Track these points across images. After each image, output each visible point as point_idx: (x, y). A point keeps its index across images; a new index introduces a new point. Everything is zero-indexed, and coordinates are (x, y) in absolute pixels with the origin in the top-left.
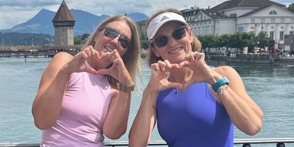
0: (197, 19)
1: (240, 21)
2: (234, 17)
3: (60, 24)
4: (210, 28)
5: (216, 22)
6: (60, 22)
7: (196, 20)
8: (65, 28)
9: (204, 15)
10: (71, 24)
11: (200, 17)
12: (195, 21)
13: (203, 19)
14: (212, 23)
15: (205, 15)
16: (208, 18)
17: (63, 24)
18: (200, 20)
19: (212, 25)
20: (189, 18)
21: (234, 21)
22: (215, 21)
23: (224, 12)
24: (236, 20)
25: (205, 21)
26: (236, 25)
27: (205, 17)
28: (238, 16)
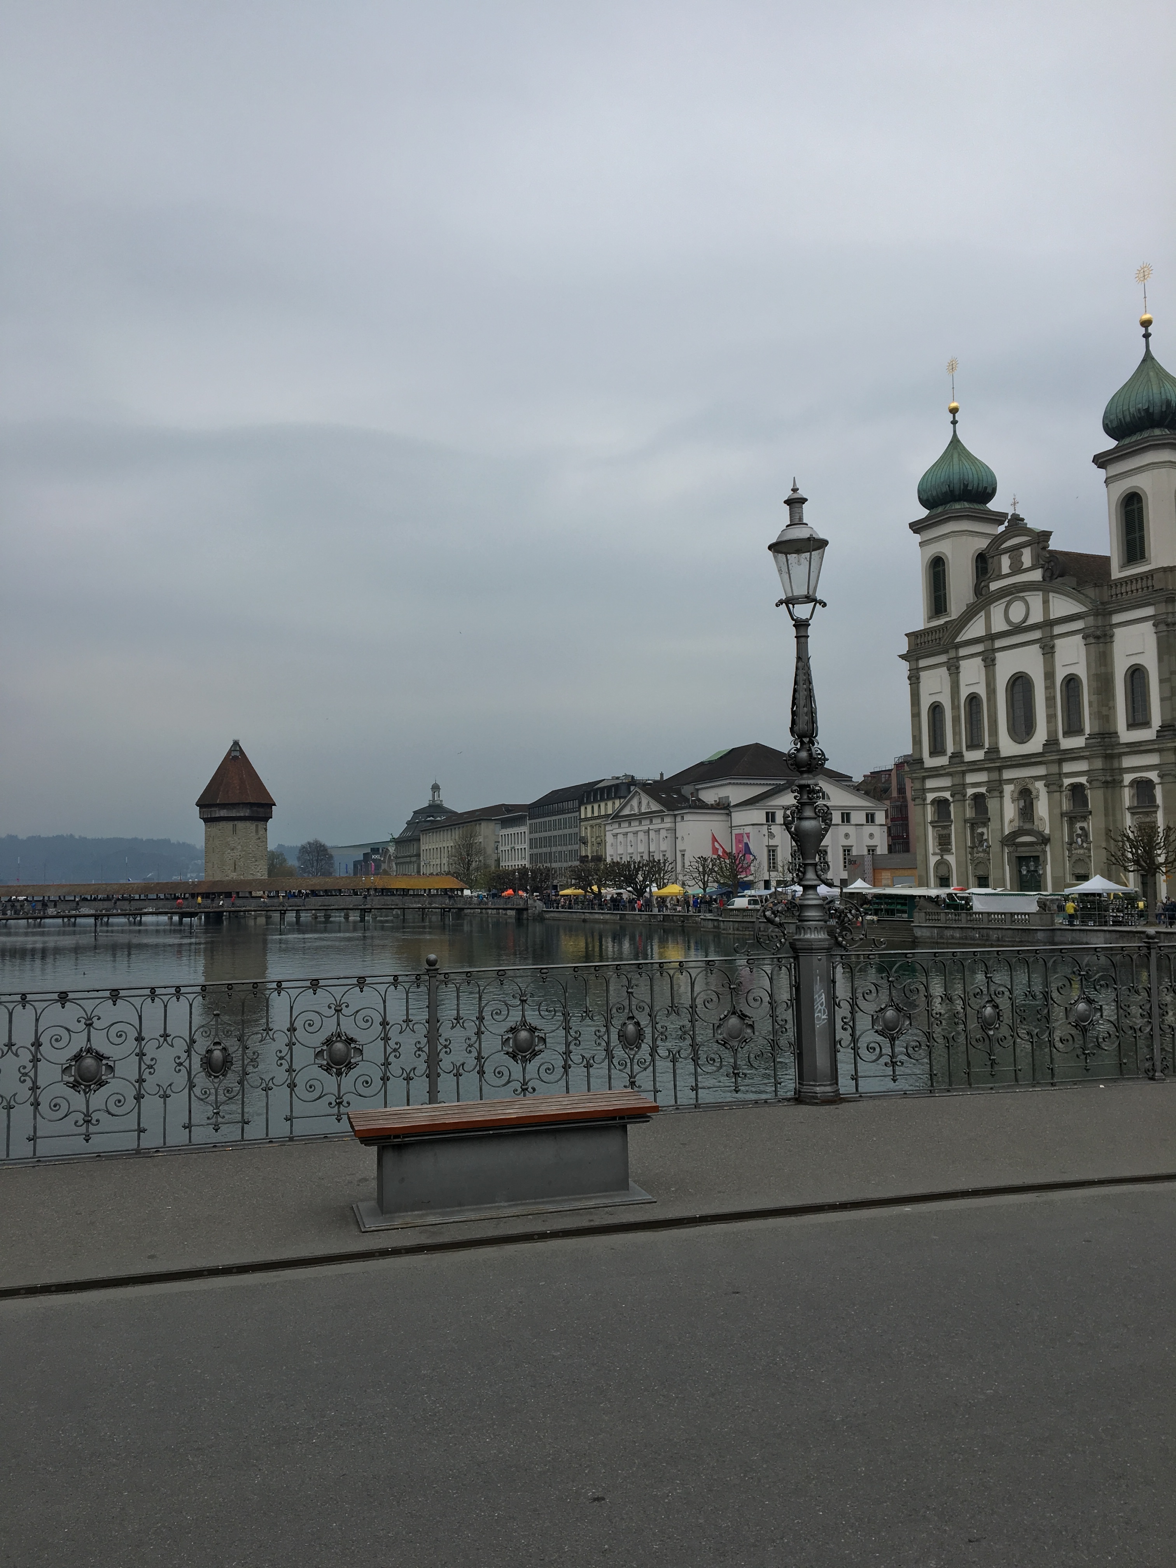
0: (628, 808)
1: (740, 817)
2: (724, 807)
3: (223, 813)
4: (663, 833)
5: (679, 819)
7: (626, 812)
8: (240, 825)
9: (645, 799)
11: (635, 802)
12: (621, 814)
13: (643, 811)
14: (668, 820)
15: (650, 799)
16: (655, 807)
18: (636, 811)
19: (668, 825)
20: (610, 804)
21: (724, 818)
22: (675, 816)
23: (698, 790)
24: (729, 814)
25: (650, 816)
26: (731, 827)
27: (647, 804)
28: (732, 805)
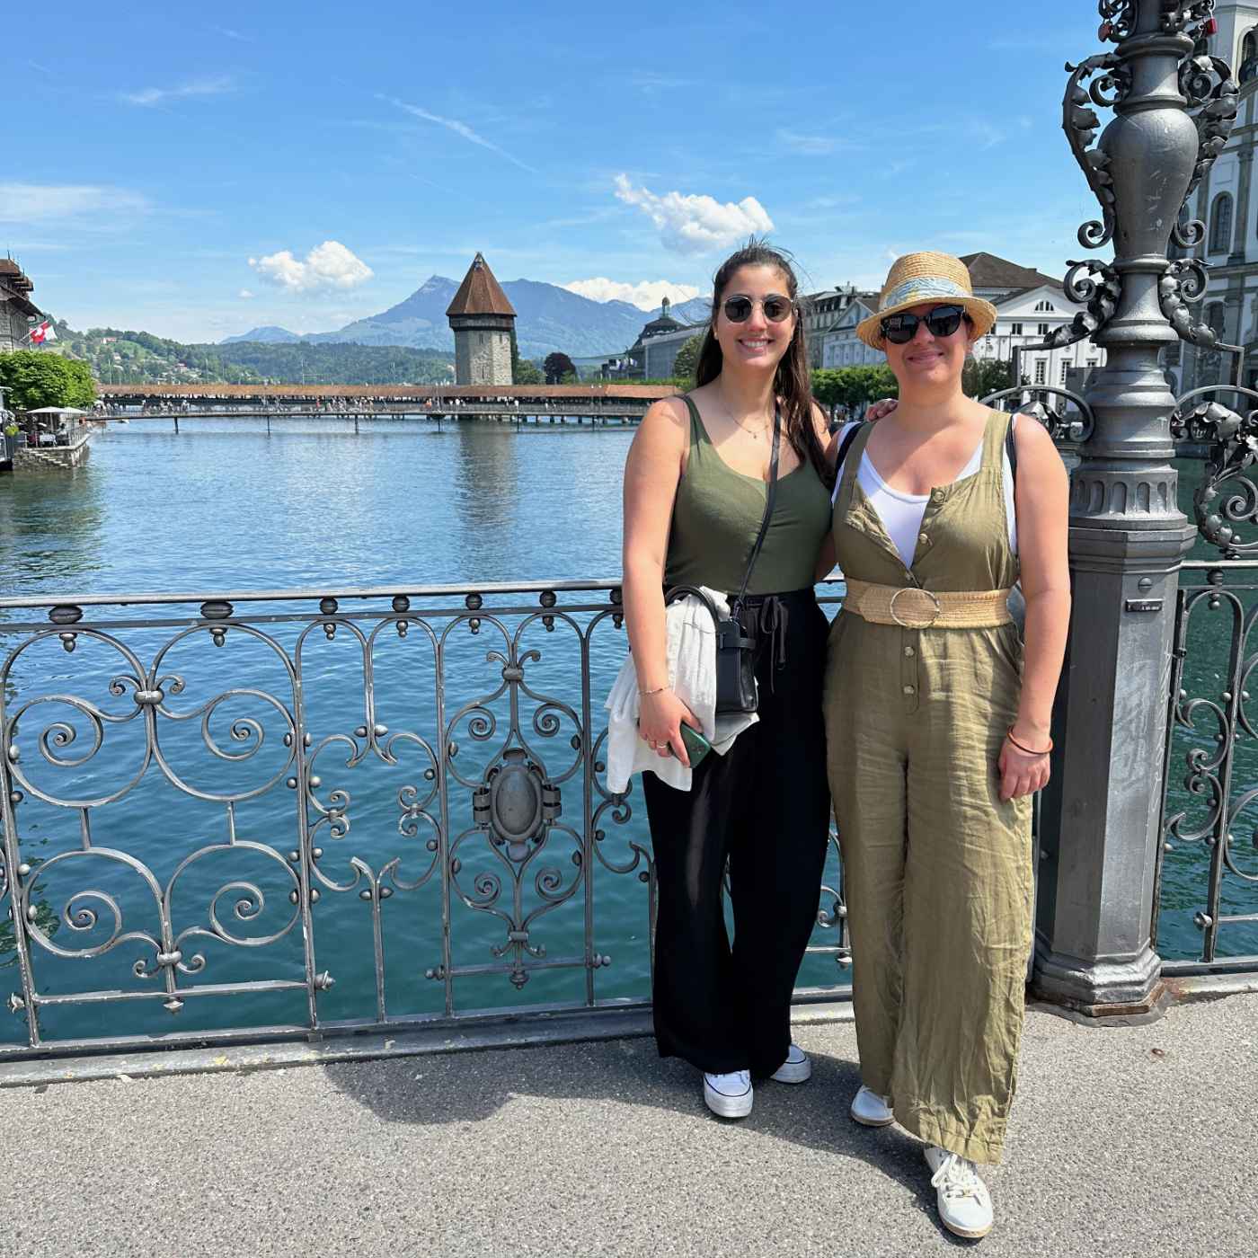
6: (470, 316)
10: (503, 322)
17: (479, 323)
